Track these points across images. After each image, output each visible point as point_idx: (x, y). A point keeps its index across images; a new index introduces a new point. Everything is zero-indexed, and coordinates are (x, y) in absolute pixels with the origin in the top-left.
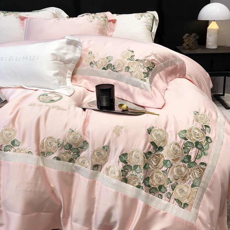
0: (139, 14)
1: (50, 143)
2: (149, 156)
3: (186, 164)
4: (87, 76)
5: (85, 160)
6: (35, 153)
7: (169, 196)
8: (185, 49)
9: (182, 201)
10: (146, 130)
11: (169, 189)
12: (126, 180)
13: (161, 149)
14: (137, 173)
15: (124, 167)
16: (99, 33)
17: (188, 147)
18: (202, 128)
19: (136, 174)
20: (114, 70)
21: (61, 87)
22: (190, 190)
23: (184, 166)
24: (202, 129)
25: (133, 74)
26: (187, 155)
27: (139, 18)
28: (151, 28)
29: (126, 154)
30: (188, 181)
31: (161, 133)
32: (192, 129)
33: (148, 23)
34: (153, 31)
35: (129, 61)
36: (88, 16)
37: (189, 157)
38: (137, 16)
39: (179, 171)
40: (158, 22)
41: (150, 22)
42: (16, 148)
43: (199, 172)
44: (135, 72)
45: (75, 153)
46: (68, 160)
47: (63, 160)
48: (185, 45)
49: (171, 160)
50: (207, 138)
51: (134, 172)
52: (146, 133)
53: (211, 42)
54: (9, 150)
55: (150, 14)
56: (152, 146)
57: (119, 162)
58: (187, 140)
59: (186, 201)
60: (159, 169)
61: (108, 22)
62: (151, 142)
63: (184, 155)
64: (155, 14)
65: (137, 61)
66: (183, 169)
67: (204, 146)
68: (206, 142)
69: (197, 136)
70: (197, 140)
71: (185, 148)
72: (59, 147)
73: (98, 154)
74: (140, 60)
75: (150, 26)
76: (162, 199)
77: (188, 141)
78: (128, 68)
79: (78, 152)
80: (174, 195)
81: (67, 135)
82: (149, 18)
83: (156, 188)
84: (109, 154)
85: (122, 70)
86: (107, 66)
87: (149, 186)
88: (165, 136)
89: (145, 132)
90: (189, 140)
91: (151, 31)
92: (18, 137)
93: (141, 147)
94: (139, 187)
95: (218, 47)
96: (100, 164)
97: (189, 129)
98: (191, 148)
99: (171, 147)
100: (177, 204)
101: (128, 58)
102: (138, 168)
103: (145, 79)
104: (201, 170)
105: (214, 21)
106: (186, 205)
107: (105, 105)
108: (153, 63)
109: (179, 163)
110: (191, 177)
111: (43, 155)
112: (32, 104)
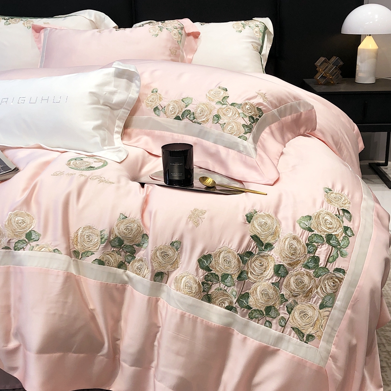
0: (240, 22)
1: (88, 236)
2: (247, 258)
3: (312, 272)
4: (149, 131)
5: (142, 265)
6: (63, 251)
7: (283, 324)
8: (319, 84)
9: (303, 331)
10: (243, 216)
11: (283, 313)
12: (208, 299)
13: (269, 246)
14: (226, 287)
15: (206, 278)
16: (170, 56)
17: (314, 243)
18: (338, 214)
19: (225, 289)
21: (105, 148)
22: (317, 313)
23: (308, 275)
24: (336, 215)
25: (226, 128)
26: (313, 255)
27: (240, 29)
28: (260, 47)
29: (210, 256)
30: (315, 299)
31: (269, 222)
32: (320, 214)
33: (256, 39)
34: (263, 52)
35: (220, 106)
36: (152, 26)
37: (316, 260)
38: (235, 27)
39: (299, 283)
40: (273, 36)
41: (259, 36)
42: (33, 244)
43: (332, 283)
44: (229, 124)
45: (129, 253)
46: (116, 265)
47: (109, 265)
48: (318, 77)
49: (286, 265)
50: (346, 229)
51: (222, 285)
52: (244, 221)
53: (365, 73)
54: (23, 248)
55: (258, 23)
56: (254, 242)
57: (197, 270)
58: (313, 231)
59: (310, 331)
60: (267, 280)
61: (186, 36)
62: (251, 236)
63: (308, 256)
65: (233, 106)
66: (306, 279)
67: (340, 242)
68: (344, 235)
69: (328, 226)
70: (330, 231)
71: (310, 245)
72: (102, 243)
73: (163, 254)
74: (237, 104)
75: (259, 44)
76: (271, 327)
77: (314, 233)
79: (133, 251)
80: (292, 321)
81: (115, 224)
82: (257, 29)
83: (262, 311)
85: (207, 120)
86: (183, 114)
87: (249, 308)
88: (275, 226)
89: (241, 218)
90: (316, 232)
91: (260, 53)
92: (35, 226)
93: (234, 244)
94: (230, 308)
95: (377, 80)
97: (315, 214)
98: (319, 244)
99: (286, 244)
100: (296, 336)
101: (217, 100)
102: (229, 278)
103: (245, 135)
104: (337, 280)
105: (370, 35)
106: (310, 337)
107: (177, 179)
108: (260, 109)
109: (300, 269)
110: (320, 292)
111: (77, 257)
112: (58, 173)
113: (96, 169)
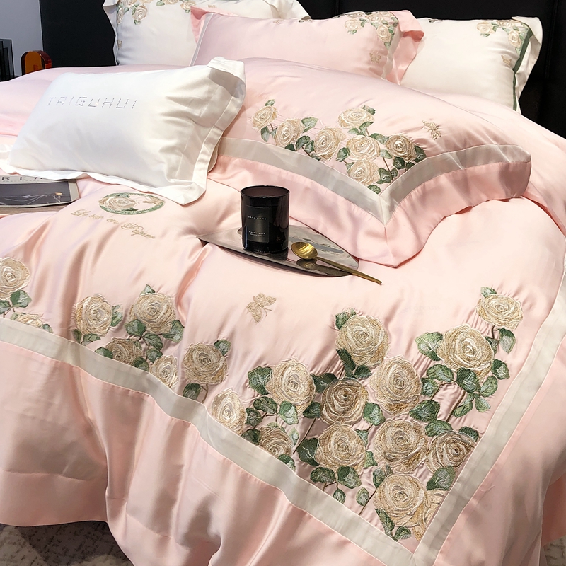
0: (489, 22)
1: (96, 312)
2: (325, 384)
3: (423, 425)
5: (170, 368)
6: (56, 331)
7: (364, 500)
9: (395, 520)
10: (332, 316)
11: (366, 482)
12: (254, 436)
13: (364, 371)
14: (285, 424)
15: (256, 403)
16: (369, 63)
17: (435, 380)
18: (490, 336)
19: (284, 426)
20: (310, 154)
21: (172, 181)
22: (421, 494)
23: (417, 429)
24: (487, 338)
25: (353, 170)
26: (429, 399)
27: (487, 32)
28: (515, 61)
29: (269, 370)
30: (421, 471)
31: (372, 332)
32: (459, 333)
33: (509, 48)
34: (521, 69)
35: (354, 135)
37: (434, 407)
38: (481, 28)
39: (400, 438)
40: (540, 47)
41: (518, 45)
42: (19, 310)
43: (454, 450)
44: (359, 164)
45: (152, 347)
46: (132, 361)
47: (120, 358)
49: (383, 406)
50: (498, 364)
51: (279, 419)
52: (330, 324)
54: (4, 312)
55: (518, 25)
56: (340, 361)
57: (245, 387)
58: (439, 360)
59: (405, 521)
60: (350, 424)
61: (400, 36)
62: (338, 351)
63: (421, 399)
64: (536, 25)
65: (373, 139)
66: (412, 436)
67: (481, 385)
68: (490, 374)
69: (467, 355)
70: (467, 365)
71: (428, 381)
72: (113, 325)
73: (202, 358)
74: (382, 136)
76: (343, 501)
77: (440, 362)
78: (346, 151)
79: (159, 344)
80: (378, 498)
81: (137, 299)
82: (515, 34)
83: (333, 472)
84: (229, 363)
85: (330, 156)
86: (298, 142)
87: (314, 463)
88: (380, 341)
89: (327, 320)
90: (443, 362)
91: (515, 70)
92: (28, 286)
93: (308, 358)
94: (285, 459)
96: (203, 384)
97: (451, 332)
98: (444, 383)
99: (390, 373)
100: (380, 524)
102: (292, 411)
103: (379, 186)
104: (462, 446)
106: (403, 532)
107: (259, 240)
108: (421, 149)
109: (405, 417)
110: (432, 460)
111: (78, 339)
112: (81, 212)
113: (138, 213)
